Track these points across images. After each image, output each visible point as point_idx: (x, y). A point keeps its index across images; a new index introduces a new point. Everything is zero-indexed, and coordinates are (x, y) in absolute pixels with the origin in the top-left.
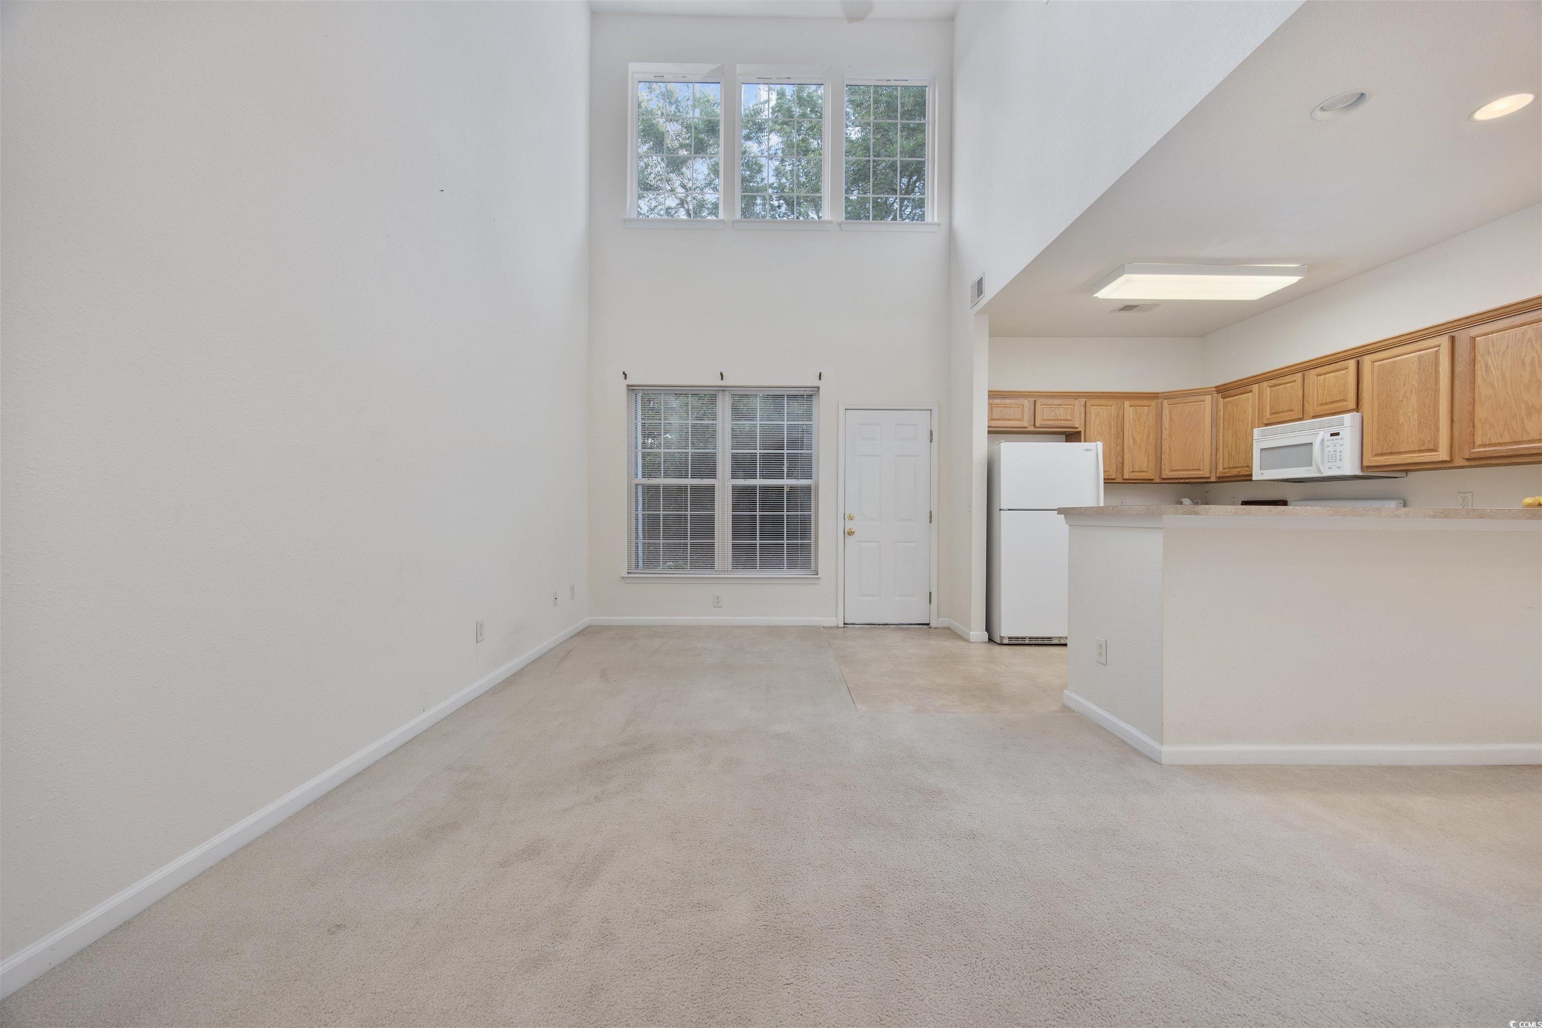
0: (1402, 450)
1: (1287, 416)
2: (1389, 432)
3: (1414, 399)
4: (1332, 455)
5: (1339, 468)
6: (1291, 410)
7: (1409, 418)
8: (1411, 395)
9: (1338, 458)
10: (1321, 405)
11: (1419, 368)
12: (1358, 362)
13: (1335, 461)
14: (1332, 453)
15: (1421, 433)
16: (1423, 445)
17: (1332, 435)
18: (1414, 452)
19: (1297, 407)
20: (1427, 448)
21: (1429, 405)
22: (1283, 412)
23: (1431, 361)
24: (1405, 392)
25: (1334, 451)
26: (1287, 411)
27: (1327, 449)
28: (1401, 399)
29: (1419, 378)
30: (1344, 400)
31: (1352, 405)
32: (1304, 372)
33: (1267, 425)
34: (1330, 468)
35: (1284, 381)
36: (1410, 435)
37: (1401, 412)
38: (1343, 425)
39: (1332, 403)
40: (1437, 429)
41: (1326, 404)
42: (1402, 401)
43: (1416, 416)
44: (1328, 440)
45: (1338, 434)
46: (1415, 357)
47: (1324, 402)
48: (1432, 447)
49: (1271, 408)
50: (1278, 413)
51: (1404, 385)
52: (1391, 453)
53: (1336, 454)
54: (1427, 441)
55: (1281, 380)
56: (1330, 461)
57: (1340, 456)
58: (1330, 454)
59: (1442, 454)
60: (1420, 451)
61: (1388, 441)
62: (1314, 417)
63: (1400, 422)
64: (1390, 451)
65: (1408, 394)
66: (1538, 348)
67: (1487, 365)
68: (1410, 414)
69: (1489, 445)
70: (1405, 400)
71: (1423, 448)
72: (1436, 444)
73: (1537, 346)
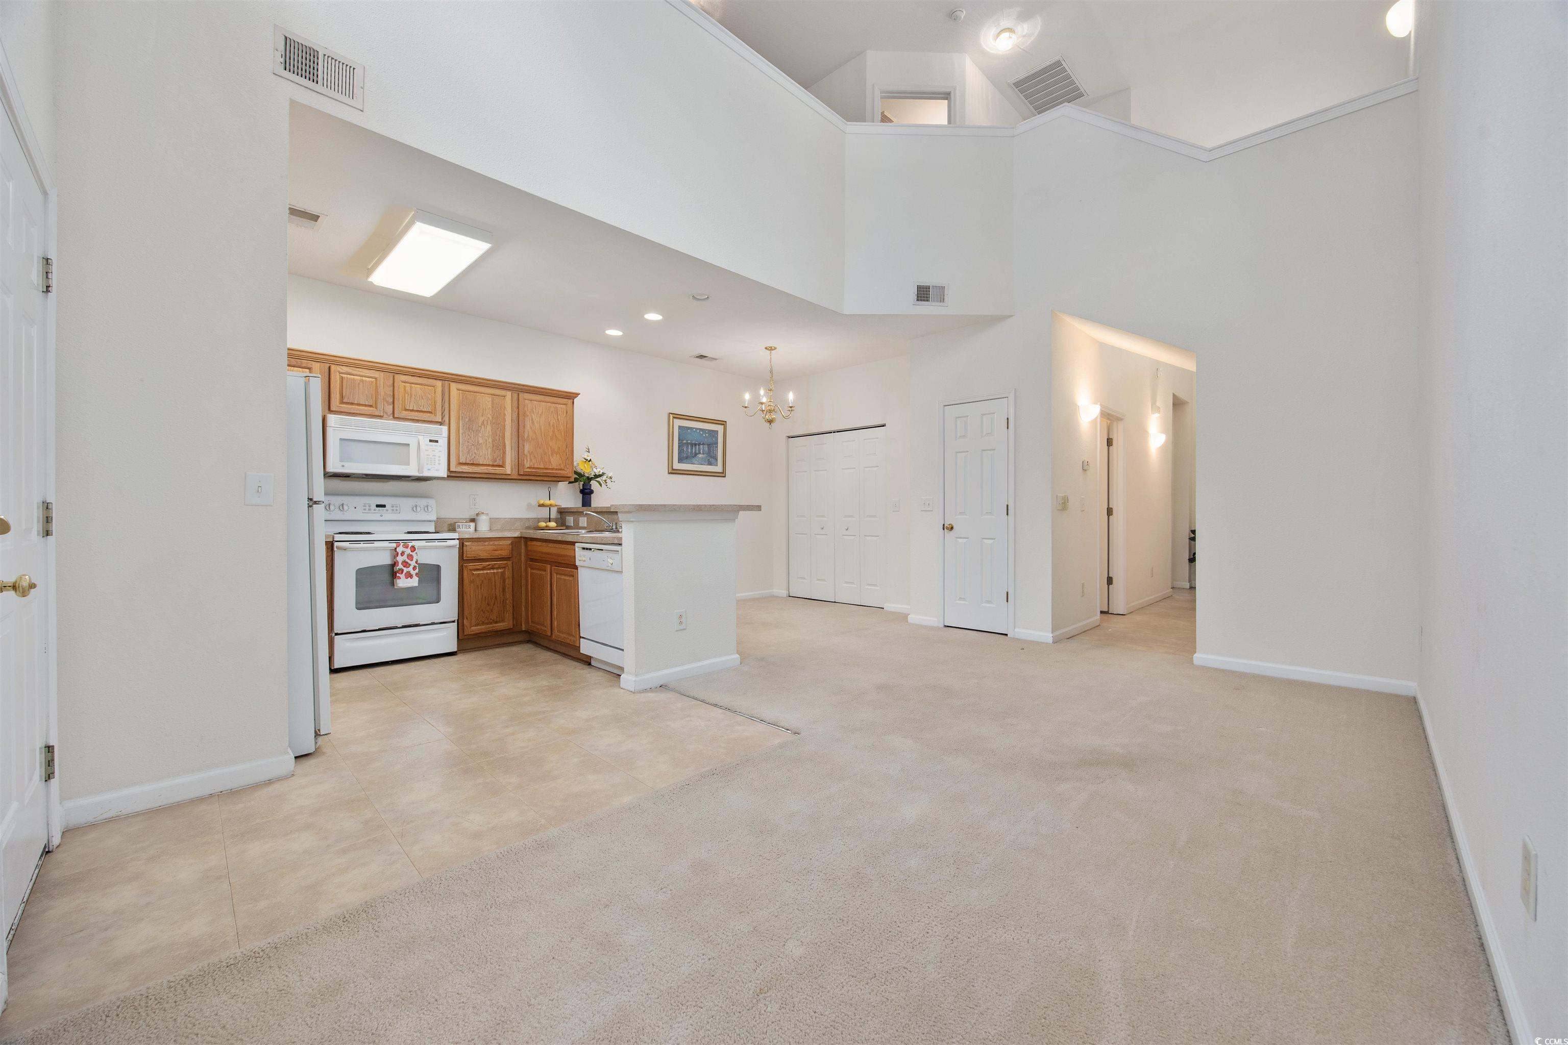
0: (481, 463)
1: (363, 410)
2: (471, 448)
3: (489, 427)
4: (431, 458)
5: (437, 470)
6: (371, 406)
7: (486, 441)
8: (487, 424)
9: (437, 462)
10: (406, 410)
11: (492, 407)
12: (444, 385)
13: (434, 464)
14: (431, 456)
15: (494, 454)
16: (496, 462)
17: (430, 441)
18: (489, 465)
20: (498, 465)
22: (359, 404)
23: (499, 405)
24: (483, 420)
25: (433, 456)
27: (425, 453)
28: (480, 425)
29: (491, 416)
30: (431, 412)
32: (394, 375)
34: (429, 470)
36: (486, 453)
37: (480, 435)
39: (420, 411)
41: (412, 410)
42: (481, 427)
43: (490, 440)
44: (427, 445)
45: (433, 441)
46: (488, 398)
47: (411, 408)
48: (501, 464)
50: (352, 404)
51: (482, 416)
52: (473, 464)
53: (434, 458)
54: (498, 460)
56: (429, 463)
57: (439, 460)
59: (505, 470)
60: (493, 466)
61: (471, 455)
64: (472, 462)
65: (485, 422)
66: (556, 419)
67: (532, 420)
68: (487, 438)
69: (533, 468)
70: (483, 427)
71: (495, 464)
72: (504, 462)
73: (556, 417)
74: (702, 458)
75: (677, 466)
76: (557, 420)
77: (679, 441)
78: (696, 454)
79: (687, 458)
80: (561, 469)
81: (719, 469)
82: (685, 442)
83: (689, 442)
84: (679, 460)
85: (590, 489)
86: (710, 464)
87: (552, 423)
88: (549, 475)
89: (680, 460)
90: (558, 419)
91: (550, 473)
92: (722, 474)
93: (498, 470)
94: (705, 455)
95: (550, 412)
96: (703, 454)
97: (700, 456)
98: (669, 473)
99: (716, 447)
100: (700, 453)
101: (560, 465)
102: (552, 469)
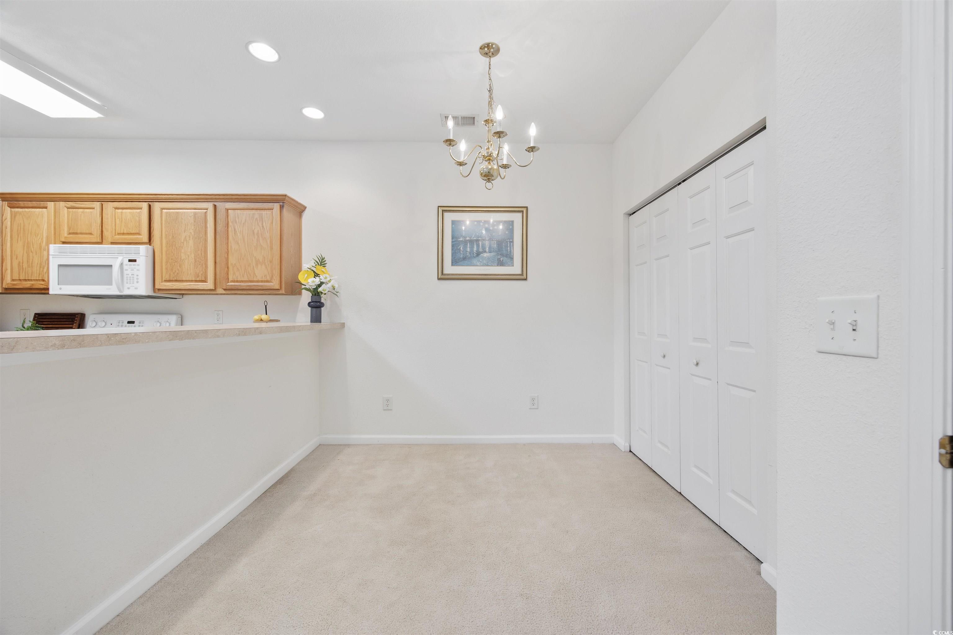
0: (184, 279)
1: (87, 238)
2: (174, 265)
3: (191, 242)
4: (130, 277)
5: (136, 288)
6: (91, 234)
7: (189, 256)
8: (189, 240)
9: (135, 280)
10: (119, 234)
11: (195, 222)
12: (150, 206)
13: (133, 283)
14: (130, 275)
15: (197, 268)
16: (198, 277)
17: (130, 261)
18: (192, 281)
19: (96, 231)
20: (200, 280)
21: (201, 249)
22: (81, 233)
23: (202, 218)
24: (186, 237)
25: (132, 275)
26: (86, 234)
27: (125, 272)
28: (182, 241)
29: (195, 228)
30: (139, 234)
31: (146, 239)
32: (103, 203)
33: (64, 243)
34: (129, 288)
35: (82, 206)
36: (189, 269)
37: (183, 251)
38: (139, 254)
39: (128, 234)
40: (206, 267)
41: (123, 234)
42: (183, 243)
43: (193, 256)
44: (127, 265)
45: (135, 261)
46: (191, 212)
47: (122, 232)
48: (203, 279)
49: (69, 228)
50: (77, 233)
51: (185, 231)
52: (176, 281)
53: (133, 277)
54: (200, 275)
55: (80, 204)
56: (128, 282)
57: (137, 279)
58: (128, 276)
59: (209, 285)
60: (196, 281)
61: (174, 272)
62: (112, 243)
63: (182, 258)
64: (175, 279)
65: (188, 239)
66: (261, 226)
67: (235, 230)
68: (189, 253)
69: (237, 281)
70: (185, 243)
71: (198, 279)
72: (206, 277)
73: (260, 224)
74: (489, 258)
75: (449, 269)
76: (261, 228)
77: (452, 238)
78: (478, 254)
79: (464, 259)
80: (267, 281)
81: (516, 269)
82: (461, 239)
83: (467, 239)
84: (452, 263)
85: (320, 302)
86: (501, 264)
87: (256, 231)
88: (252, 288)
89: (455, 262)
90: (263, 226)
91: (254, 286)
92: (522, 277)
93: (201, 286)
94: (492, 254)
95: (254, 220)
96: (490, 253)
97: (485, 255)
98: (439, 279)
99: (510, 242)
100: (485, 252)
101: (265, 276)
102: (258, 281)
